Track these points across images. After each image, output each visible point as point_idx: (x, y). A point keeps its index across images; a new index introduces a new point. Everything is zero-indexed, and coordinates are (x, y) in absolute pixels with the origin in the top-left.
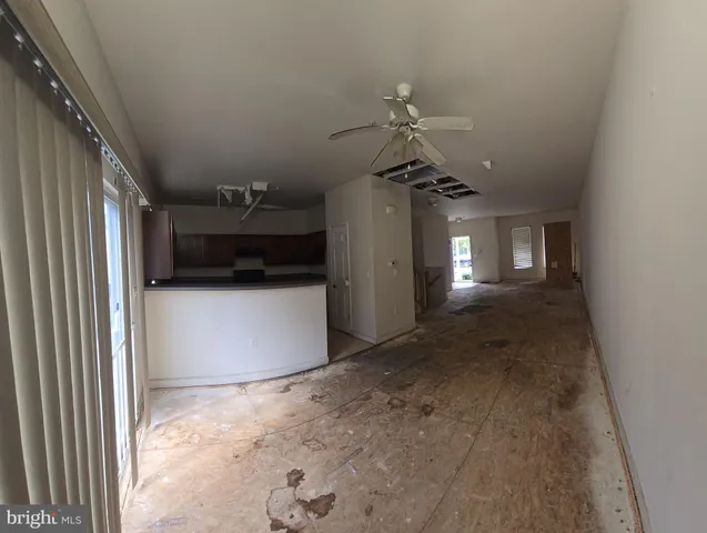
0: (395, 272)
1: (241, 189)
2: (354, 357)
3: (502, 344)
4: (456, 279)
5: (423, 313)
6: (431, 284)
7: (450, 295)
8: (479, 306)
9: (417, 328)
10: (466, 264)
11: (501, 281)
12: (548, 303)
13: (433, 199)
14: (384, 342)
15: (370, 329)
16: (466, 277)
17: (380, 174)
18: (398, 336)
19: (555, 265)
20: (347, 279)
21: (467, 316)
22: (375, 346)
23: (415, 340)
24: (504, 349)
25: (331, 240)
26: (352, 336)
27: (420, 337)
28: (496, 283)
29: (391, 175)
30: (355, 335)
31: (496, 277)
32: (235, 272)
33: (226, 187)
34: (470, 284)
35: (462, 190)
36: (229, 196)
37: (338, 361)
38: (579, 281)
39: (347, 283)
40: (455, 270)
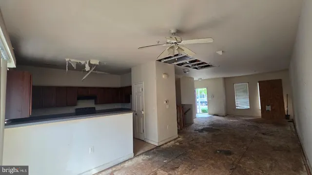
0: (167, 107)
1: (83, 62)
2: (147, 153)
3: (229, 153)
4: (198, 112)
5: (181, 129)
6: (185, 114)
7: (195, 121)
8: (212, 129)
9: (179, 137)
10: (204, 104)
11: (227, 115)
12: (263, 134)
13: (186, 70)
14: (162, 145)
15: (154, 138)
16: (204, 111)
17: (160, 60)
18: (170, 142)
19: (268, 108)
20: (143, 110)
21: (205, 133)
22: (157, 147)
23: (178, 144)
24: (230, 157)
25: (135, 90)
26: (145, 142)
27: (180, 142)
28: (223, 116)
29: (165, 60)
30: (147, 141)
31: (224, 113)
32: (76, 109)
33: (72, 60)
34: (206, 115)
35: (203, 65)
36: (74, 66)
37: (138, 155)
38: (293, 121)
39: (143, 112)
40: (198, 107)
